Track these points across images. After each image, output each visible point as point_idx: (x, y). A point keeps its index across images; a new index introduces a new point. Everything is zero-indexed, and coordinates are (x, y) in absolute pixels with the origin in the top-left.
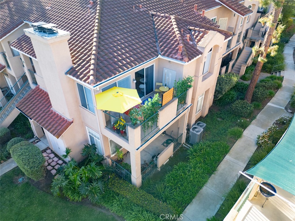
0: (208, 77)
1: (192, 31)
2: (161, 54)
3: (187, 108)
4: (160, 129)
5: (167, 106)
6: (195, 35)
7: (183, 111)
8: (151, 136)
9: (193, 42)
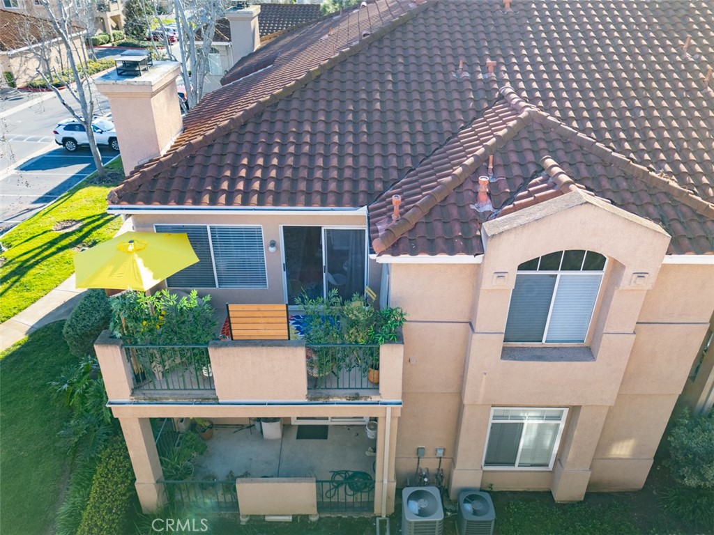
0: (560, 359)
1: (544, 173)
2: (370, 207)
3: (372, 402)
4: (220, 401)
5: (246, 346)
6: (531, 189)
7: (348, 401)
8: (176, 399)
9: (499, 209)
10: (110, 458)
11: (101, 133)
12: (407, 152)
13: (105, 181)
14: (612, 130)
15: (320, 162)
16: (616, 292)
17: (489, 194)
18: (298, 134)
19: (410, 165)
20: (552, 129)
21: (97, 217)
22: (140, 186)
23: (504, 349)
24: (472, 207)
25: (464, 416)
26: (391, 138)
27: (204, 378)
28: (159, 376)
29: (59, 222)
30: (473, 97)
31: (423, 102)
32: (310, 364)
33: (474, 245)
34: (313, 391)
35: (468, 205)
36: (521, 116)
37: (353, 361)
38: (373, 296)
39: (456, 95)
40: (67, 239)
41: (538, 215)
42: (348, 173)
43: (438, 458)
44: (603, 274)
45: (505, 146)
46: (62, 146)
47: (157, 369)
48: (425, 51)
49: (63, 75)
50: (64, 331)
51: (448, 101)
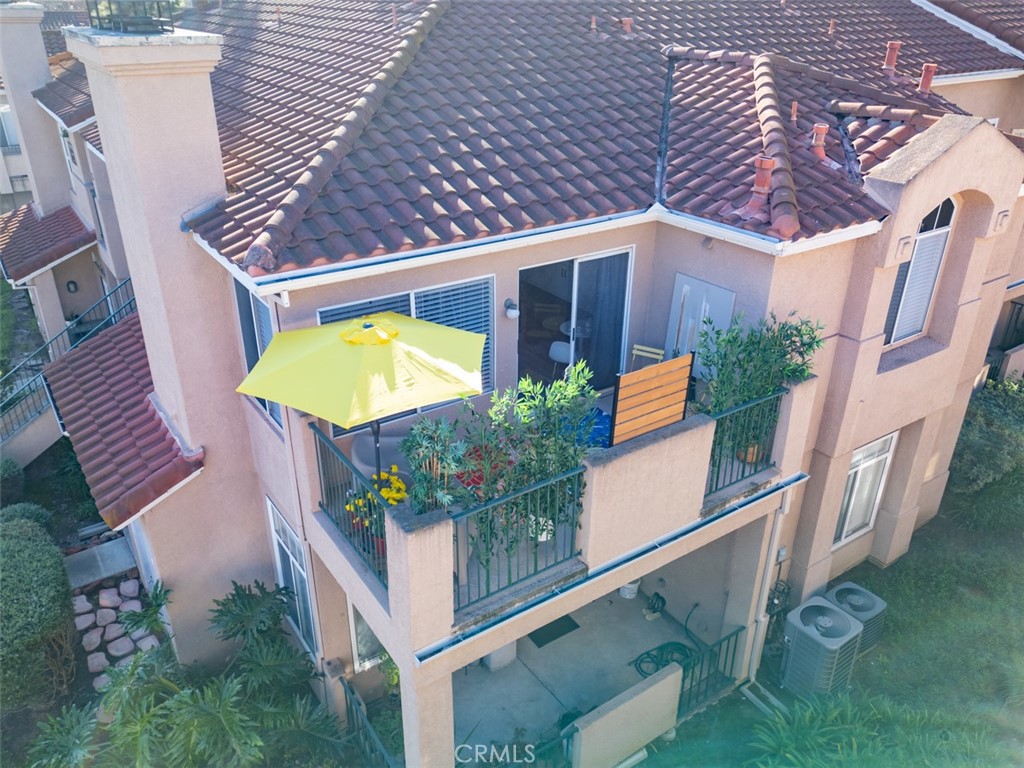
0: (920, 356)
1: (851, 118)
2: (669, 201)
3: (771, 489)
4: (593, 570)
7: (749, 498)
8: (526, 598)
25: (827, 478)
34: (709, 499)
41: (940, 148)
44: (949, 229)
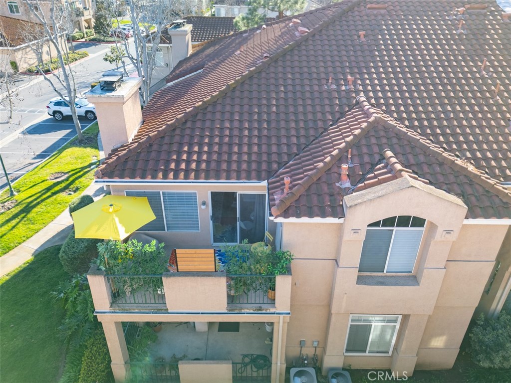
0: (396, 284)
1: (385, 161)
2: (269, 181)
3: (271, 312)
4: (169, 311)
5: (187, 276)
6: (376, 173)
7: (254, 312)
8: (140, 310)
9: (355, 186)
10: (93, 346)
11: (80, 108)
12: (294, 142)
13: (83, 143)
14: (432, 127)
15: (236, 149)
16: (432, 242)
17: (348, 175)
18: (222, 129)
19: (296, 152)
20: (391, 130)
21: (78, 170)
22: (116, 166)
23: (359, 277)
24: (337, 184)
25: (332, 320)
26: (283, 132)
27: (159, 295)
28: (128, 294)
29: (52, 174)
30: (338, 103)
31: (304, 106)
32: (229, 287)
33: (338, 211)
34: (231, 305)
35: (335, 183)
36: (370, 120)
37: (258, 285)
38: (271, 238)
39: (327, 102)
40: (59, 186)
41: (380, 194)
42: (254, 157)
43: (314, 347)
44: (424, 229)
45: (359, 141)
46: (52, 117)
47: (128, 290)
48: (306, 70)
49: (52, 63)
50: (60, 255)
51: (321, 106)
